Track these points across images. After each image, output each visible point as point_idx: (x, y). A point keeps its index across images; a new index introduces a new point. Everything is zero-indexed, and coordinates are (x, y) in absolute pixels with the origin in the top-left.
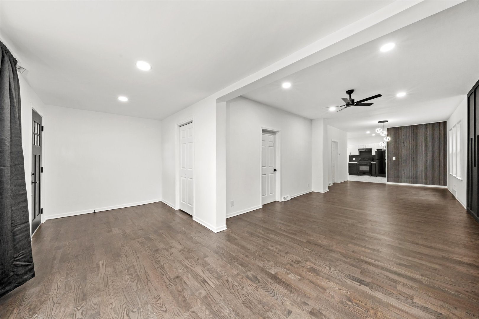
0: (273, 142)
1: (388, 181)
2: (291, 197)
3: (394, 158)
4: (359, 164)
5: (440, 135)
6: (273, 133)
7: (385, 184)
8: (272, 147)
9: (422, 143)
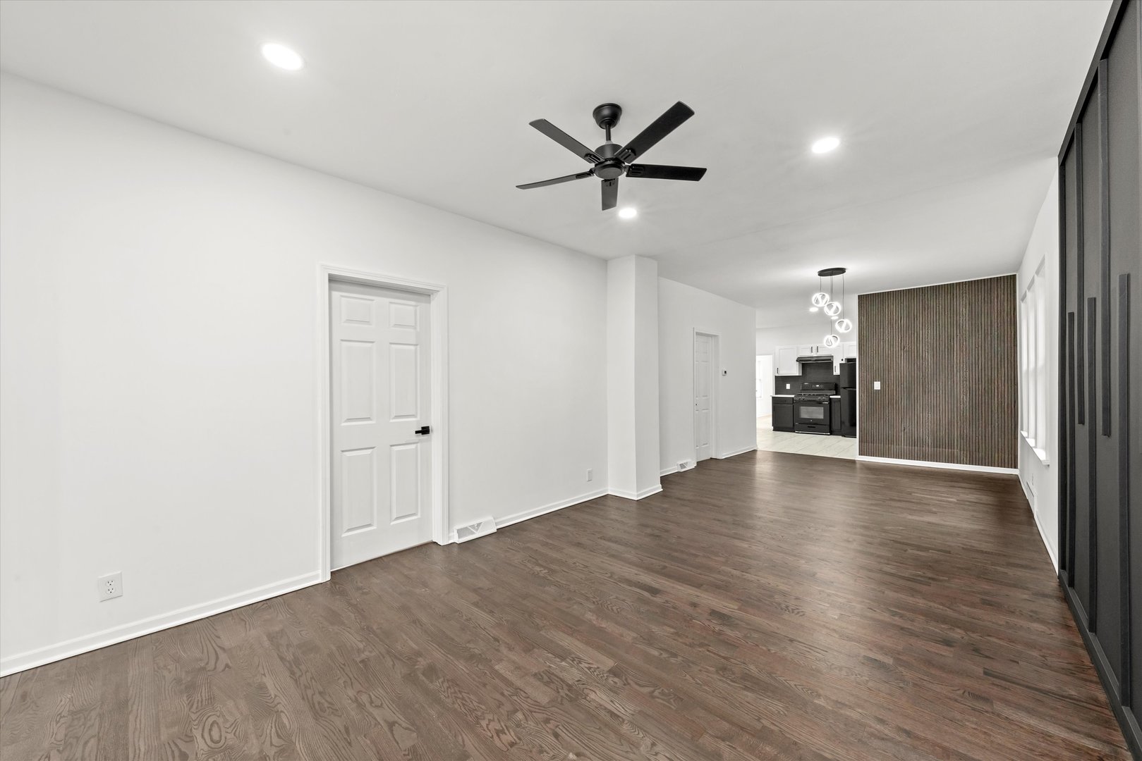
0: (415, 328)
1: (861, 453)
2: (496, 524)
3: (877, 385)
4: (800, 401)
5: (999, 316)
6: (422, 295)
7: (853, 462)
8: (412, 348)
9: (951, 338)
